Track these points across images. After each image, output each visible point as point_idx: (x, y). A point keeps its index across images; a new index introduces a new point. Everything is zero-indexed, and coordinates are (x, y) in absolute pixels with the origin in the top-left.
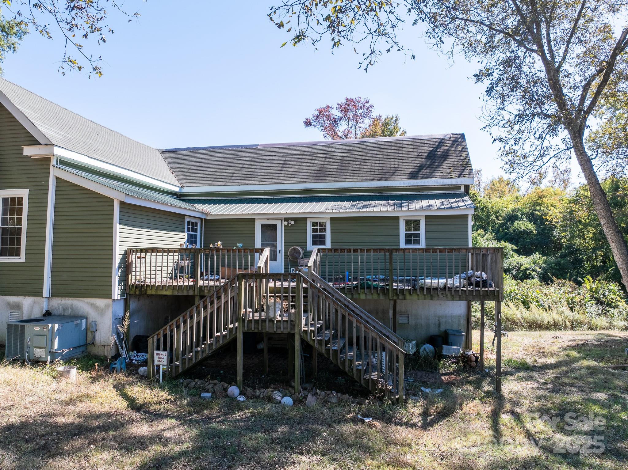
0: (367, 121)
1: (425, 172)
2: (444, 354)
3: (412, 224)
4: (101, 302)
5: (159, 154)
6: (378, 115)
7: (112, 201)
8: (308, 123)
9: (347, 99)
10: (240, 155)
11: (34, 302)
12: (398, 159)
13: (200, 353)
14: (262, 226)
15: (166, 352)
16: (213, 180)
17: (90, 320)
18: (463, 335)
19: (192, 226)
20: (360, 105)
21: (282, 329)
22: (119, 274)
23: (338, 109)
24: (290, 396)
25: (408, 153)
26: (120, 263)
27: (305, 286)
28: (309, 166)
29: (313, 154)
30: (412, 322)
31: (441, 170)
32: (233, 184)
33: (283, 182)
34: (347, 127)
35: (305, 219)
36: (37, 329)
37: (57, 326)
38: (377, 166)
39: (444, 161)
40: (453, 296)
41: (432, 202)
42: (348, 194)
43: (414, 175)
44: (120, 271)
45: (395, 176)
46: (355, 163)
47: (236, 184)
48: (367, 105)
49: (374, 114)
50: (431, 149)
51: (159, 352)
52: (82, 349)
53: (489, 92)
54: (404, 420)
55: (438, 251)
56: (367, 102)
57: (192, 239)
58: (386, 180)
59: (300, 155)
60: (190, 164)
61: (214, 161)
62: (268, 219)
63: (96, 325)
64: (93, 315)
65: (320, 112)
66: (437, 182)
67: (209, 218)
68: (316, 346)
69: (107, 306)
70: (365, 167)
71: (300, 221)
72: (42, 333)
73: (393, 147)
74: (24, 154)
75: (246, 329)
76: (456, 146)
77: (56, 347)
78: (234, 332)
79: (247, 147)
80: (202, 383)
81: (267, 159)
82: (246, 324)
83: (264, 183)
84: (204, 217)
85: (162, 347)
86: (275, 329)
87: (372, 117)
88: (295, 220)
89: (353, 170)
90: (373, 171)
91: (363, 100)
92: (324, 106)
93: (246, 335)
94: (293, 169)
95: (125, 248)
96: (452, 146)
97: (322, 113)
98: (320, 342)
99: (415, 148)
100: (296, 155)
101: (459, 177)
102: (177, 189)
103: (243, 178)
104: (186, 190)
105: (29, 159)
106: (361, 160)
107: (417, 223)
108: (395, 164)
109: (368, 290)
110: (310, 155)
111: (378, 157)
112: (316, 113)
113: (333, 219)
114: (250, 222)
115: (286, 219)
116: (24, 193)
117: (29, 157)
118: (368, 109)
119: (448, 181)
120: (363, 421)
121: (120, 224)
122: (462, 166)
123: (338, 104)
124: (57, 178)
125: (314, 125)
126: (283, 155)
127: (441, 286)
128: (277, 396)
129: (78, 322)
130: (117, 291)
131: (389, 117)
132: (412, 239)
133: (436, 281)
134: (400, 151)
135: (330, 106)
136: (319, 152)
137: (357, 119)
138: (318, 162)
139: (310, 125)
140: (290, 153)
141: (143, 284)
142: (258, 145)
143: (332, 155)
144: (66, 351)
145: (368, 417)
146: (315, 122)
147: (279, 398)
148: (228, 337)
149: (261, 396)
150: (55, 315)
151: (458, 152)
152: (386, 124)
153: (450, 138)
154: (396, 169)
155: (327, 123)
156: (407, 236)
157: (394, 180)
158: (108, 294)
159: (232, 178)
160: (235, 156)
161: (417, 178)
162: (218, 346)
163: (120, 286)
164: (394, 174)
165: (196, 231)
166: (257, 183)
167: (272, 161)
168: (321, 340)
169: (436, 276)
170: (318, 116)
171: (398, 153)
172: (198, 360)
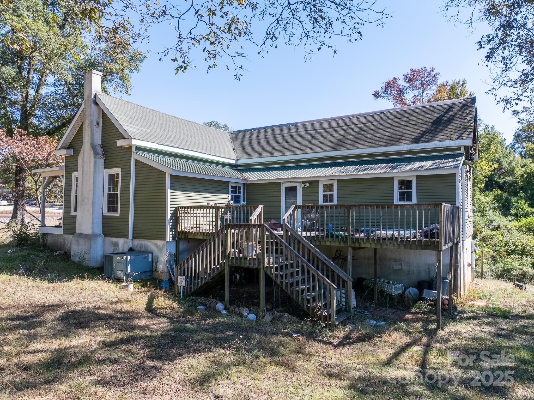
0: (434, 88)
1: (427, 137)
2: (424, 296)
3: (406, 184)
4: (160, 243)
5: (228, 136)
6: (445, 81)
7: (165, 174)
8: (377, 95)
9: (412, 70)
10: (283, 132)
11: (125, 242)
12: (407, 126)
13: (204, 279)
14: (286, 188)
15: (184, 277)
16: (259, 153)
17: (154, 255)
18: (447, 282)
19: (235, 189)
20: (426, 74)
21: (252, 265)
22: (171, 224)
23: (404, 80)
24: (253, 313)
25: (418, 119)
26: (171, 217)
27: (267, 233)
28: (332, 138)
29: (338, 127)
30: (405, 268)
31: (443, 133)
32: (272, 155)
33: (308, 152)
34: (414, 95)
35: (317, 182)
36: (119, 258)
37: (129, 257)
38: (387, 134)
39: (448, 125)
40: (399, 245)
41: (423, 163)
42: (360, 159)
43: (416, 140)
44: (171, 221)
45: (400, 142)
46: (369, 132)
47: (275, 155)
48: (433, 73)
49: (440, 81)
50: (440, 115)
51: (180, 277)
52: (149, 274)
53: (488, 58)
54: (326, 339)
55: (386, 207)
56: (433, 71)
57: (236, 199)
58: (391, 145)
59: (327, 129)
60: (246, 142)
61: (264, 138)
62: (290, 182)
63: (157, 258)
64: (156, 251)
65: (388, 84)
66: (437, 145)
67: (248, 183)
68: (274, 278)
69: (164, 245)
70: (377, 135)
71: (313, 184)
72: (121, 261)
73: (406, 116)
74: (117, 145)
75: (230, 263)
76: (464, 110)
77: (129, 271)
78: (223, 266)
79: (289, 125)
80: (204, 300)
81: (301, 133)
82: (230, 260)
83: (294, 153)
84: (244, 182)
85: (183, 273)
86: (248, 265)
87: (437, 83)
88: (310, 182)
89: (366, 139)
90: (382, 138)
91: (428, 69)
92: (391, 78)
93: (231, 267)
94: (319, 140)
95: (176, 206)
96: (459, 110)
97: (389, 85)
98: (277, 275)
99: (426, 114)
100: (324, 129)
101: (457, 139)
102: (233, 162)
103: (280, 151)
104: (241, 162)
105: (120, 149)
106: (375, 130)
107: (410, 182)
108: (402, 130)
109: (332, 239)
110: (335, 127)
111: (390, 125)
112: (384, 86)
113: (339, 181)
114: (277, 185)
115: (304, 182)
116: (118, 171)
117: (121, 147)
118: (434, 76)
119: (447, 144)
120: (291, 336)
121: (171, 189)
122: (464, 128)
123: (404, 76)
124: (136, 160)
125: (383, 97)
126: (315, 130)
127: (389, 236)
128: (245, 312)
129: (146, 255)
130: (169, 236)
131: (456, 81)
132: (405, 196)
133: (385, 232)
134: (411, 118)
135: (397, 78)
136: (344, 125)
137: (424, 86)
138: (340, 133)
139: (379, 96)
140: (321, 127)
141: (191, 231)
142: (298, 123)
143: (353, 126)
144: (135, 274)
145: (296, 333)
146: (384, 93)
147: (246, 314)
148: (219, 269)
149: (238, 312)
150: (136, 251)
151: (464, 115)
152: (453, 88)
153: (460, 103)
154: (403, 135)
155: (395, 93)
156: (401, 194)
157: (398, 145)
158: (163, 238)
159: (273, 151)
160: (280, 133)
161: (418, 143)
162: (214, 275)
163: (171, 232)
164: (399, 139)
165: (239, 192)
166: (289, 154)
167: (306, 135)
168: (277, 274)
169: (384, 228)
170: (386, 88)
171: (409, 121)
172: (203, 284)
